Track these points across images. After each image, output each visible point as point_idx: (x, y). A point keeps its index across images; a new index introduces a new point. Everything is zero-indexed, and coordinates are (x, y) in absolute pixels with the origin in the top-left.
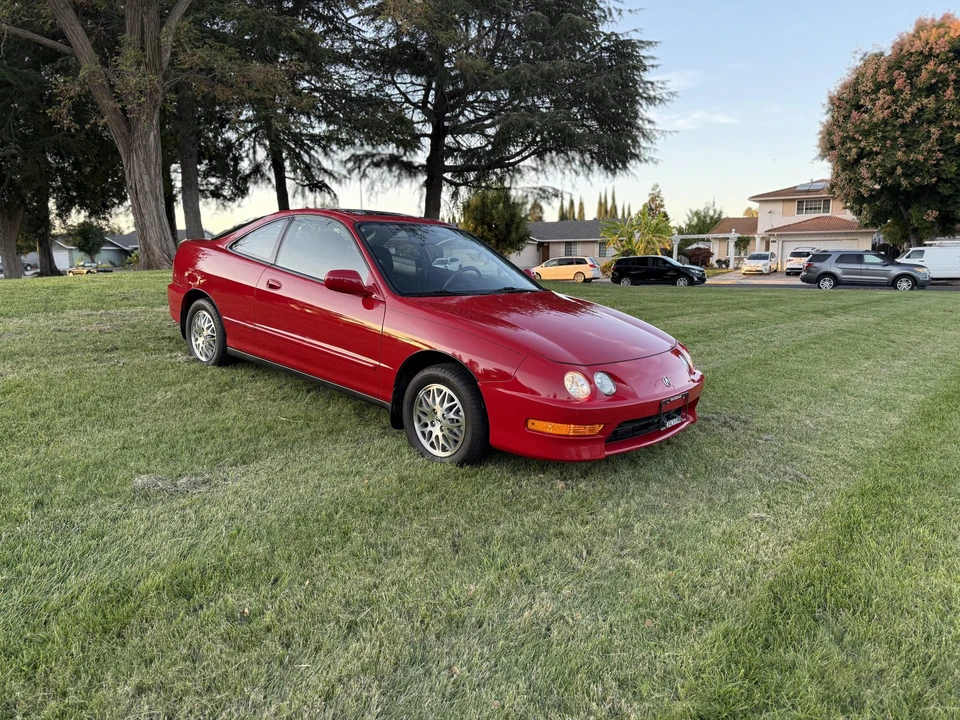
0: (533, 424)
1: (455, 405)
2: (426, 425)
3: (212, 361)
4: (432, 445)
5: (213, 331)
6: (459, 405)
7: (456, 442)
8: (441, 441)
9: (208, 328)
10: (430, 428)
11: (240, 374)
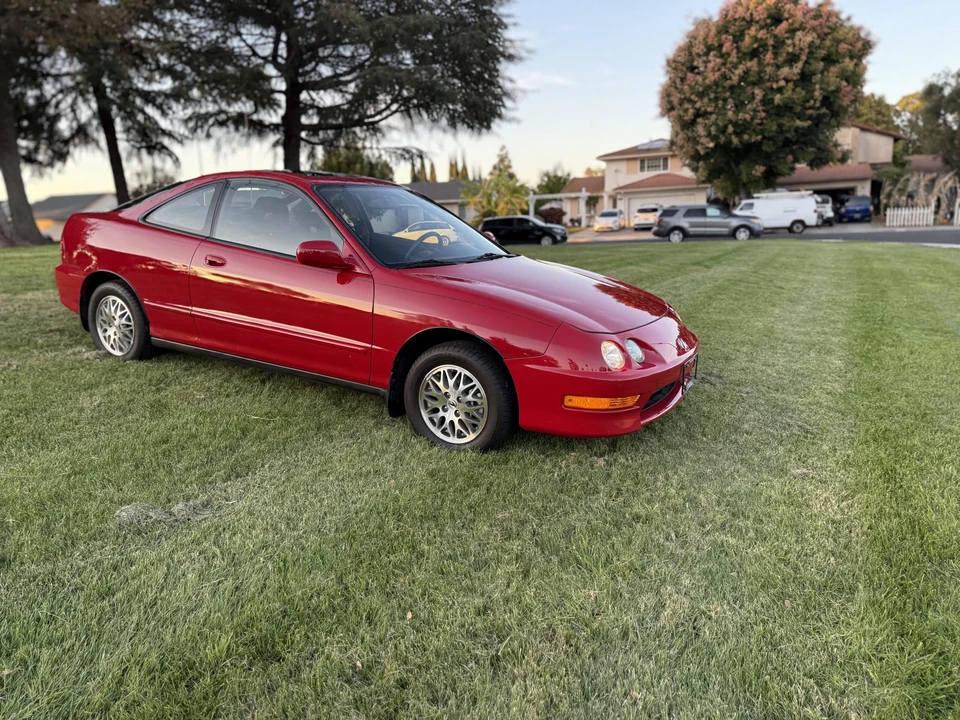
0: (570, 400)
1: (475, 386)
2: (436, 411)
3: (130, 355)
4: (444, 432)
5: (128, 319)
6: (479, 386)
7: (475, 426)
8: (458, 427)
9: (122, 316)
10: (441, 413)
11: (170, 368)
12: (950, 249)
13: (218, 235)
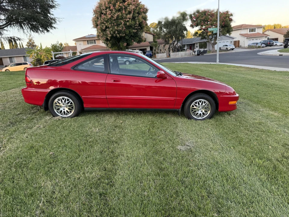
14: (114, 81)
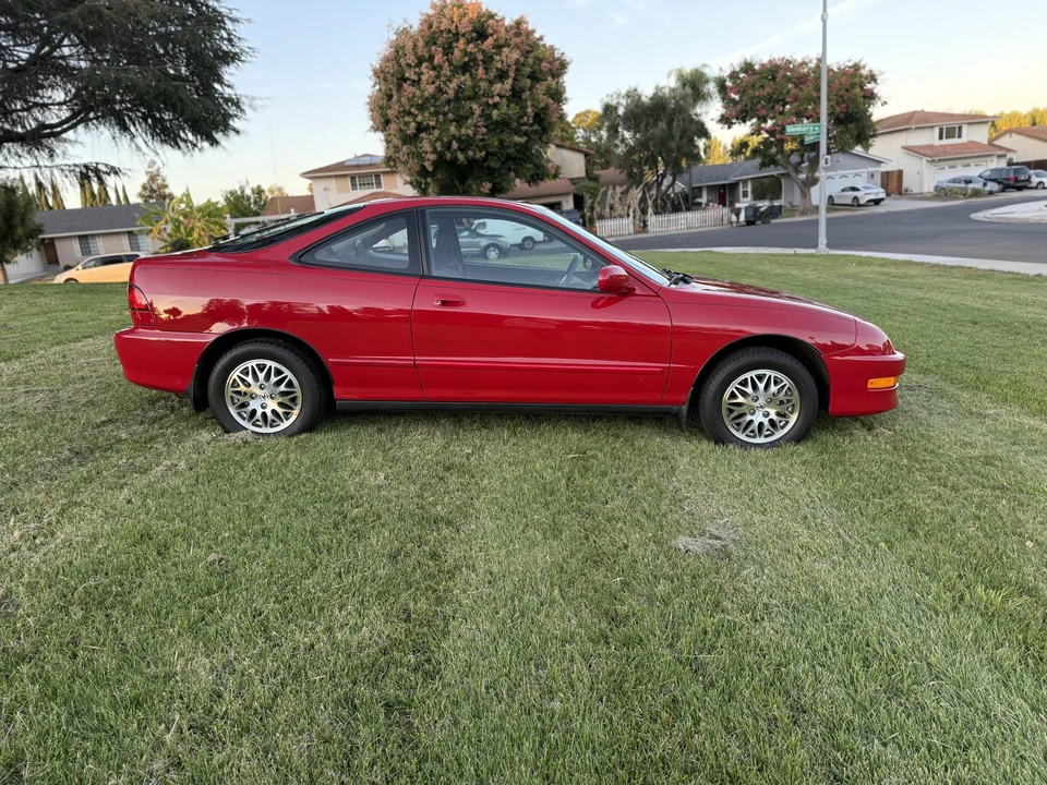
12: (779, 255)
13: (434, 275)
14: (444, 303)
